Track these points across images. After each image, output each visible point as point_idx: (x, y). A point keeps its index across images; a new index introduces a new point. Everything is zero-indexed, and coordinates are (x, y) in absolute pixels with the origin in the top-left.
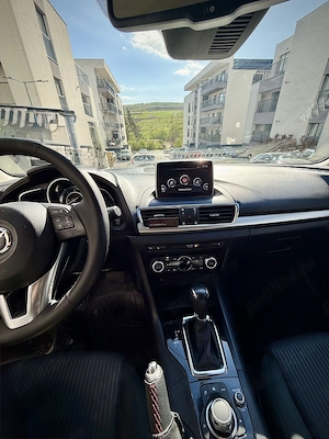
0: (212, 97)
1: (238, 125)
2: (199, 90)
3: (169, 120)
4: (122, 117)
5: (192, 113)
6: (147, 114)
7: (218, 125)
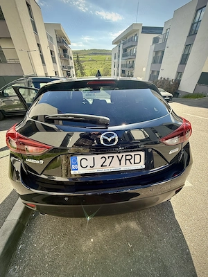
0: (129, 50)
1: (144, 69)
2: (121, 45)
3: (103, 62)
4: (72, 61)
5: (116, 60)
6: (88, 58)
7: (132, 69)
